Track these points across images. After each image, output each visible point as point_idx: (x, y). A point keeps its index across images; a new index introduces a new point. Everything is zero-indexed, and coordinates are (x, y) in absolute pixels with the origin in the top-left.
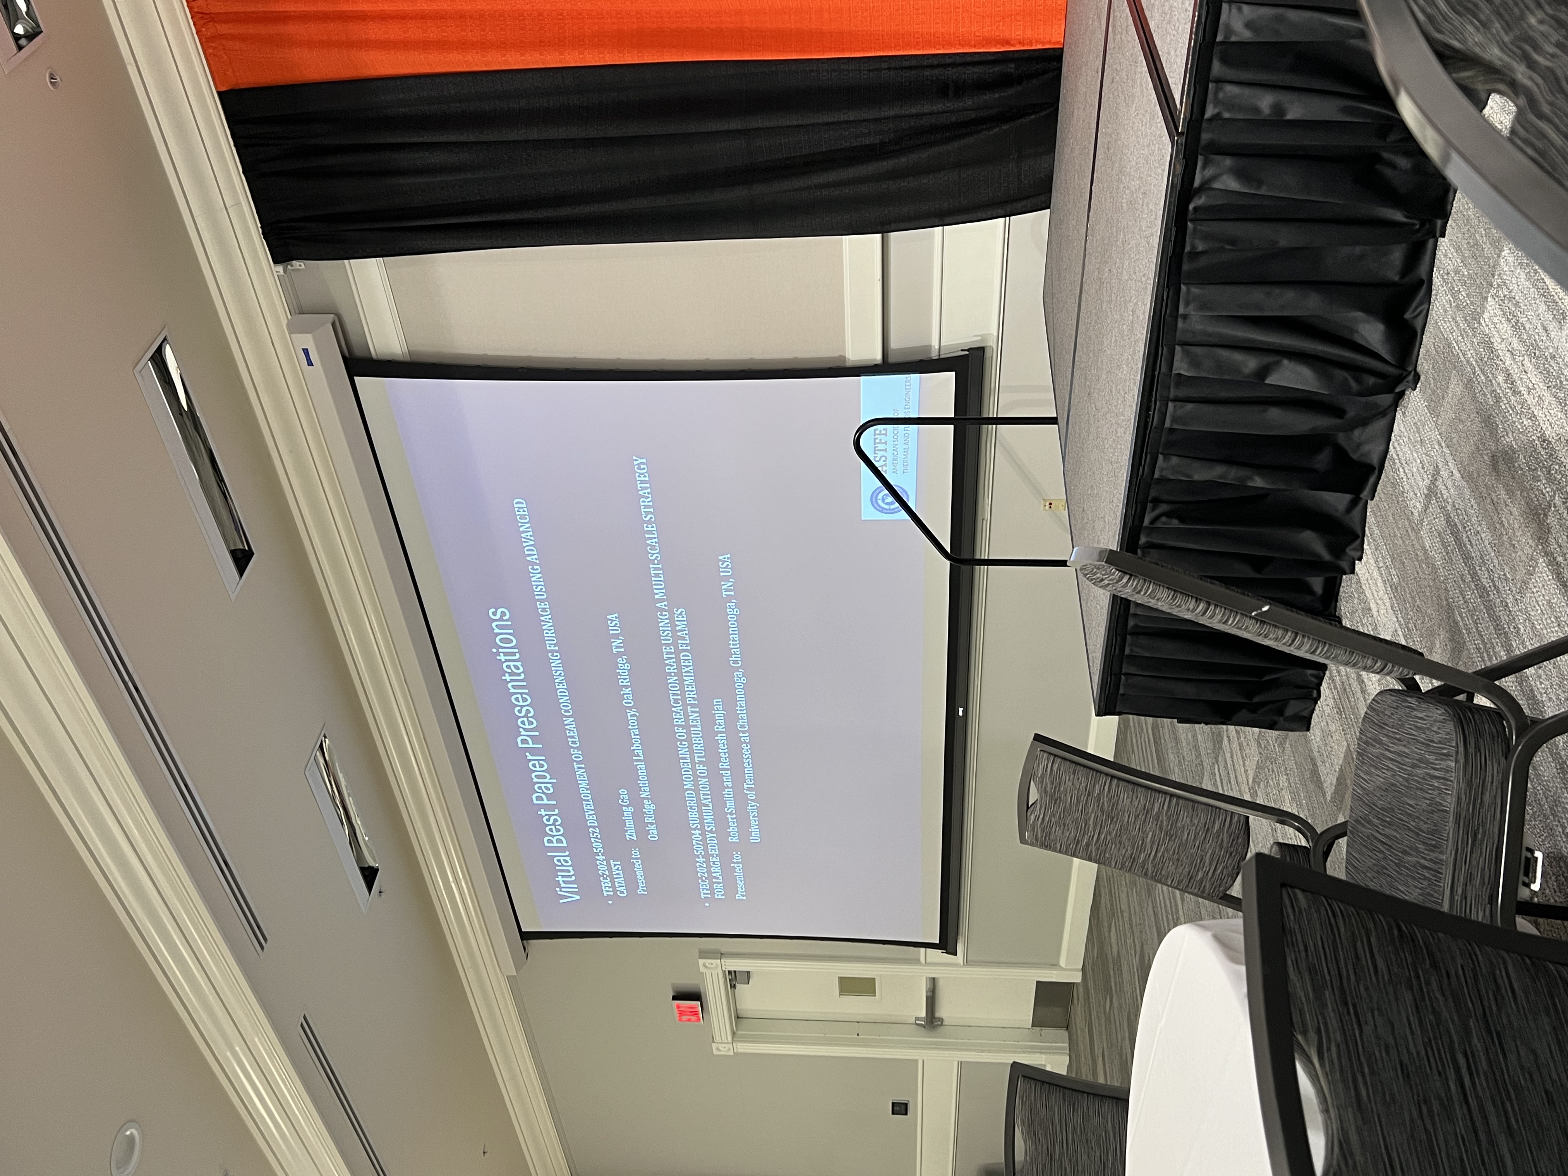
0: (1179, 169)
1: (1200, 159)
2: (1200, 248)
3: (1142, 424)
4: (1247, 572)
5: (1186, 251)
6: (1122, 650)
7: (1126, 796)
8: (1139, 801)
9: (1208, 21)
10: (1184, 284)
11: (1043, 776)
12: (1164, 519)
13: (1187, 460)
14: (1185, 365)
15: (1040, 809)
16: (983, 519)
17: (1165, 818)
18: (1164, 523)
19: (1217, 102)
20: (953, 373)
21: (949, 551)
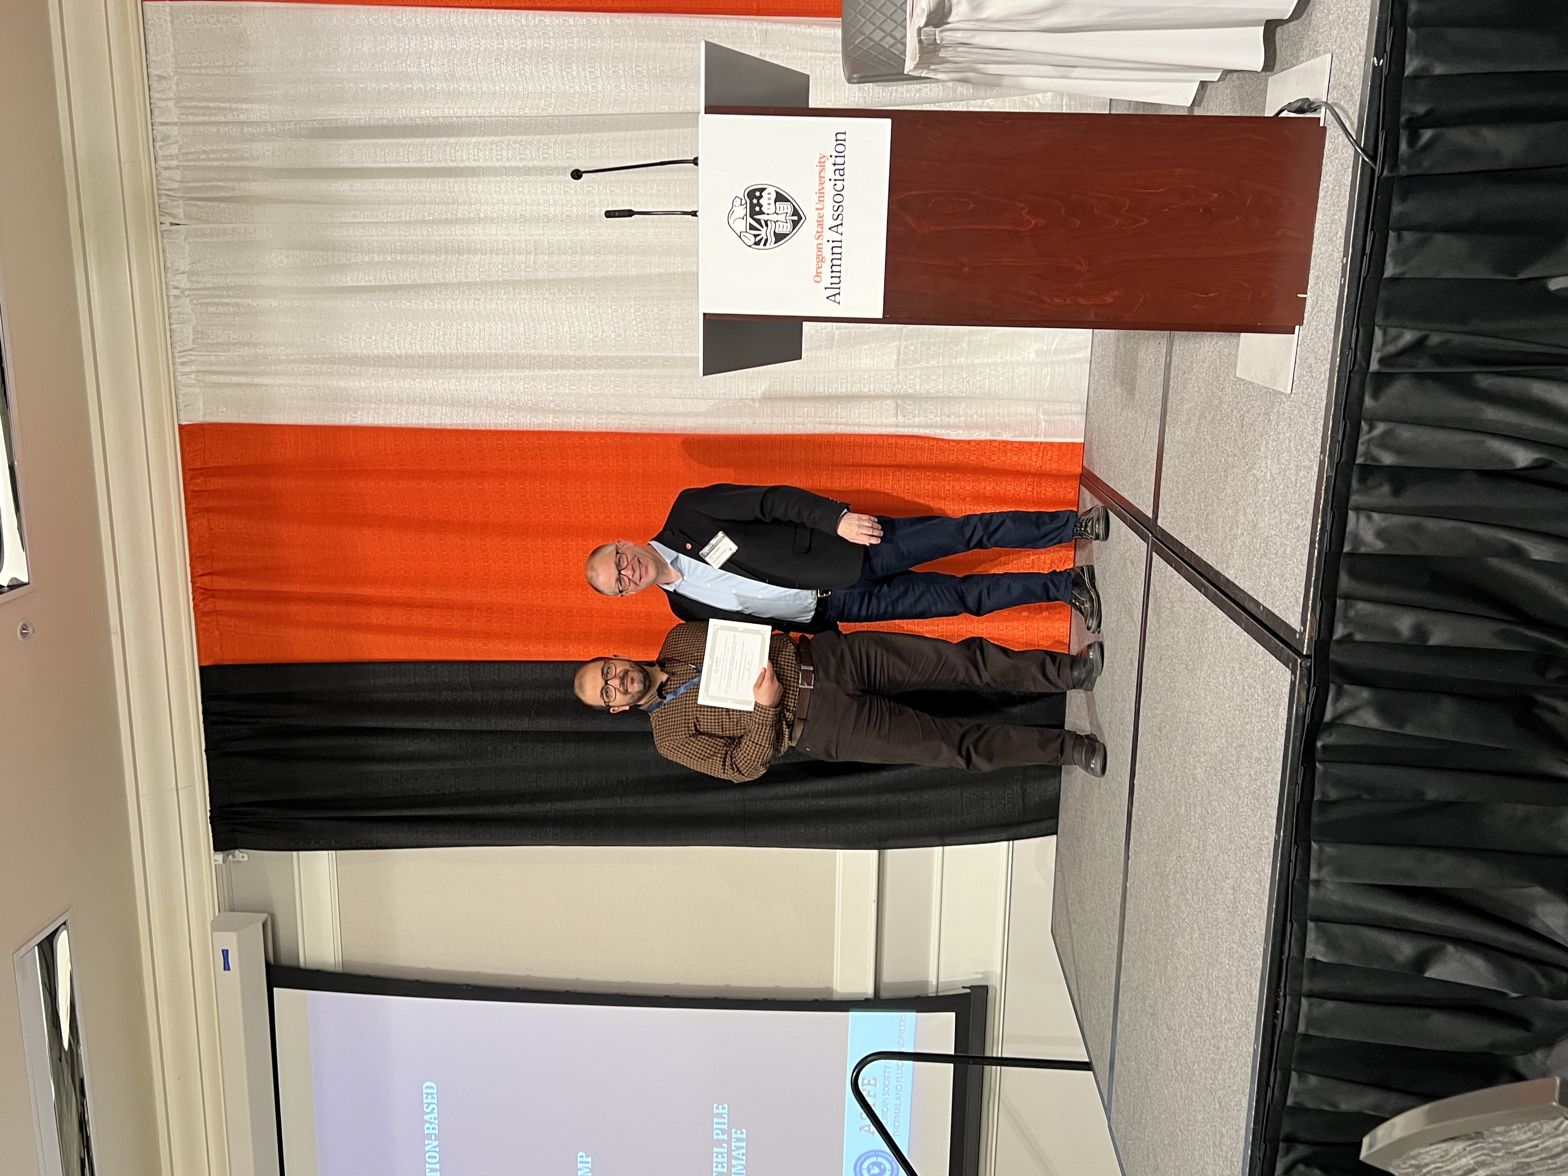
1: (1333, 687)
2: (1333, 794)
3: (1270, 1029)
5: (1315, 799)
9: (1334, 527)
10: (1315, 841)
12: (1301, 1167)
13: (1330, 1081)
14: (1320, 948)
19: (1347, 621)
20: (953, 1015)
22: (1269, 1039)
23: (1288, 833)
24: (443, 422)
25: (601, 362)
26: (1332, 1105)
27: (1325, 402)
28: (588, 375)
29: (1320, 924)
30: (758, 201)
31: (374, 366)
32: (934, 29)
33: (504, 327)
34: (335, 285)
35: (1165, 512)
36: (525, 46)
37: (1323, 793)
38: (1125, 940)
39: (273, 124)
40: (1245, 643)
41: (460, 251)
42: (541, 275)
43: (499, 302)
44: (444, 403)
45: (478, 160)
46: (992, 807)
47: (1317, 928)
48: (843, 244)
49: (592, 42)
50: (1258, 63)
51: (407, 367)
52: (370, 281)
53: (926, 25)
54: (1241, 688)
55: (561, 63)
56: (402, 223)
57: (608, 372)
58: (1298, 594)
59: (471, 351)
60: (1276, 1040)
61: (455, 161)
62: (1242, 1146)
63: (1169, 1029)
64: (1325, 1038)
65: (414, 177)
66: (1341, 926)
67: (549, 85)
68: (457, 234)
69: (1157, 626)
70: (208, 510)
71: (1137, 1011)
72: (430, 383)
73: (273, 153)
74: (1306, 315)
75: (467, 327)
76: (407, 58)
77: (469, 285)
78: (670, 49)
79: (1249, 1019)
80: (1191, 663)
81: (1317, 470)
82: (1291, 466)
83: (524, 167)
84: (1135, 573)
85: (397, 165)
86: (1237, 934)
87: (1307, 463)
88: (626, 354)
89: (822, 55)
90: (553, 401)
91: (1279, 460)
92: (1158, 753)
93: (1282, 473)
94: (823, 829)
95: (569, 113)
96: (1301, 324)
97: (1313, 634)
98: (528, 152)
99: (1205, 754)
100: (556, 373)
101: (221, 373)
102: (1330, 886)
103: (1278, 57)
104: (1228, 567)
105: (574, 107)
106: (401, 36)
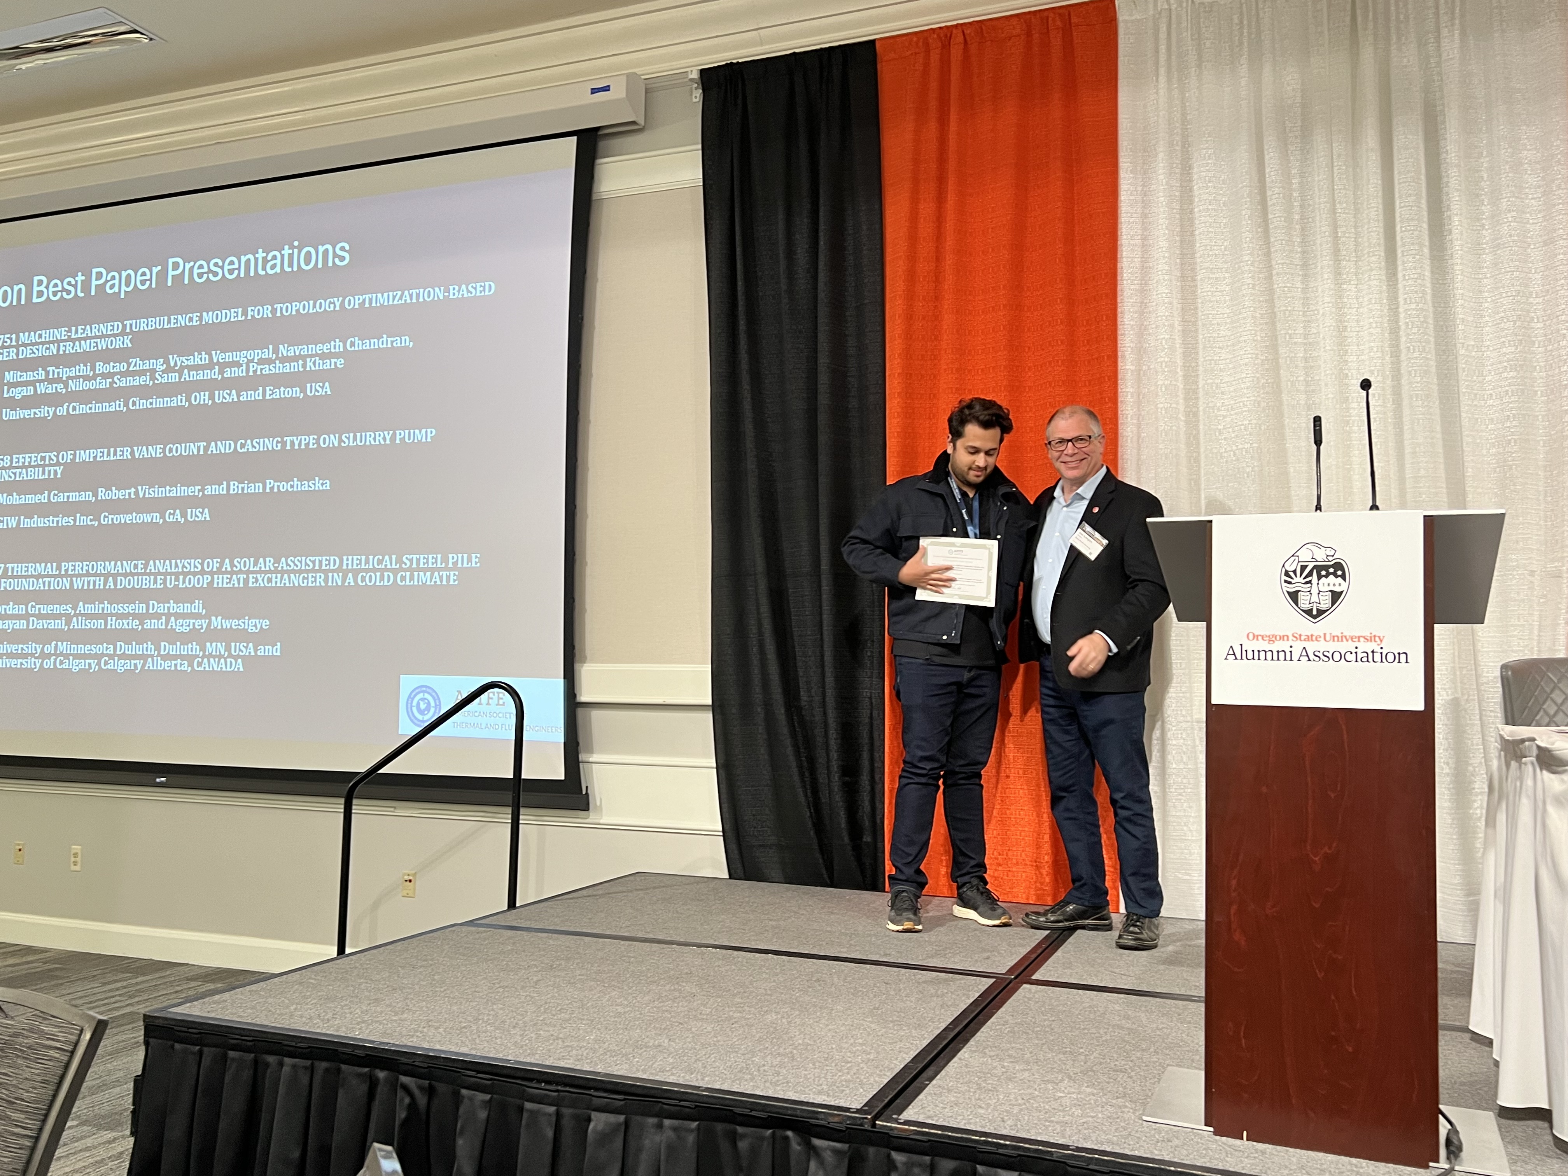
1: (844, 1147)
2: (743, 1145)
3: (528, 1075)
5: (738, 1127)
6: (234, 1048)
9: (1002, 1157)
10: (699, 1125)
12: (407, 1100)
13: (482, 1130)
14: (600, 1126)
18: (402, 1100)
19: (909, 1165)
20: (563, 777)
22: (519, 1074)
23: (705, 1100)
24: (1125, 259)
25: (1192, 416)
26: (462, 1133)
27: (1129, 1153)
28: (1177, 404)
29: (623, 1127)
30: (1331, 573)
31: (1181, 186)
32: (1535, 754)
33: (1226, 315)
34: (1265, 141)
35: (1036, 992)
36: (1536, 320)
37: (743, 1136)
38: (622, 942)
39: (1439, 64)
40: (893, 1066)
41: (1305, 266)
42: (1282, 350)
43: (1252, 309)
44: (1145, 260)
45: (1404, 279)
46: (754, 815)
47: (619, 1125)
48: (1288, 662)
49: (1542, 392)
50: (1508, 1099)
51: (1181, 219)
52: (1270, 176)
53: (1539, 747)
54: (850, 1059)
55: (1517, 360)
56: (1334, 205)
57: (1182, 423)
58: (936, 1118)
59: (1199, 283)
60: (518, 1081)
61: (1403, 256)
62: (426, 1045)
63: (536, 983)
64: (520, 1128)
65: (1385, 214)
66: (621, 1147)
67: (1491, 349)
68: (1323, 263)
69: (921, 981)
70: (1029, 34)
71: (557, 952)
72: (1164, 244)
73: (1406, 67)
74: (1224, 1138)
75: (1225, 278)
76: (1517, 197)
77: (1270, 277)
78: (1537, 475)
79: (537, 1056)
80: (879, 1012)
81: (1060, 1142)
82: (1067, 1118)
83: (1399, 328)
84: (976, 961)
85: (1397, 195)
86: (617, 1048)
87: (1068, 1132)
88: (1202, 441)
89: (1536, 638)
90: (1149, 369)
91: (1075, 1105)
92: (797, 978)
93: (1061, 1108)
94: (730, 652)
95: (1461, 371)
96: (1216, 1133)
97: (896, 1132)
98: (1415, 330)
99: (789, 1023)
100: (1178, 370)
101: (1169, 34)
102: (657, 1138)
103: (1516, 1123)
104: (971, 1051)
105: (1467, 376)
106: (1542, 190)
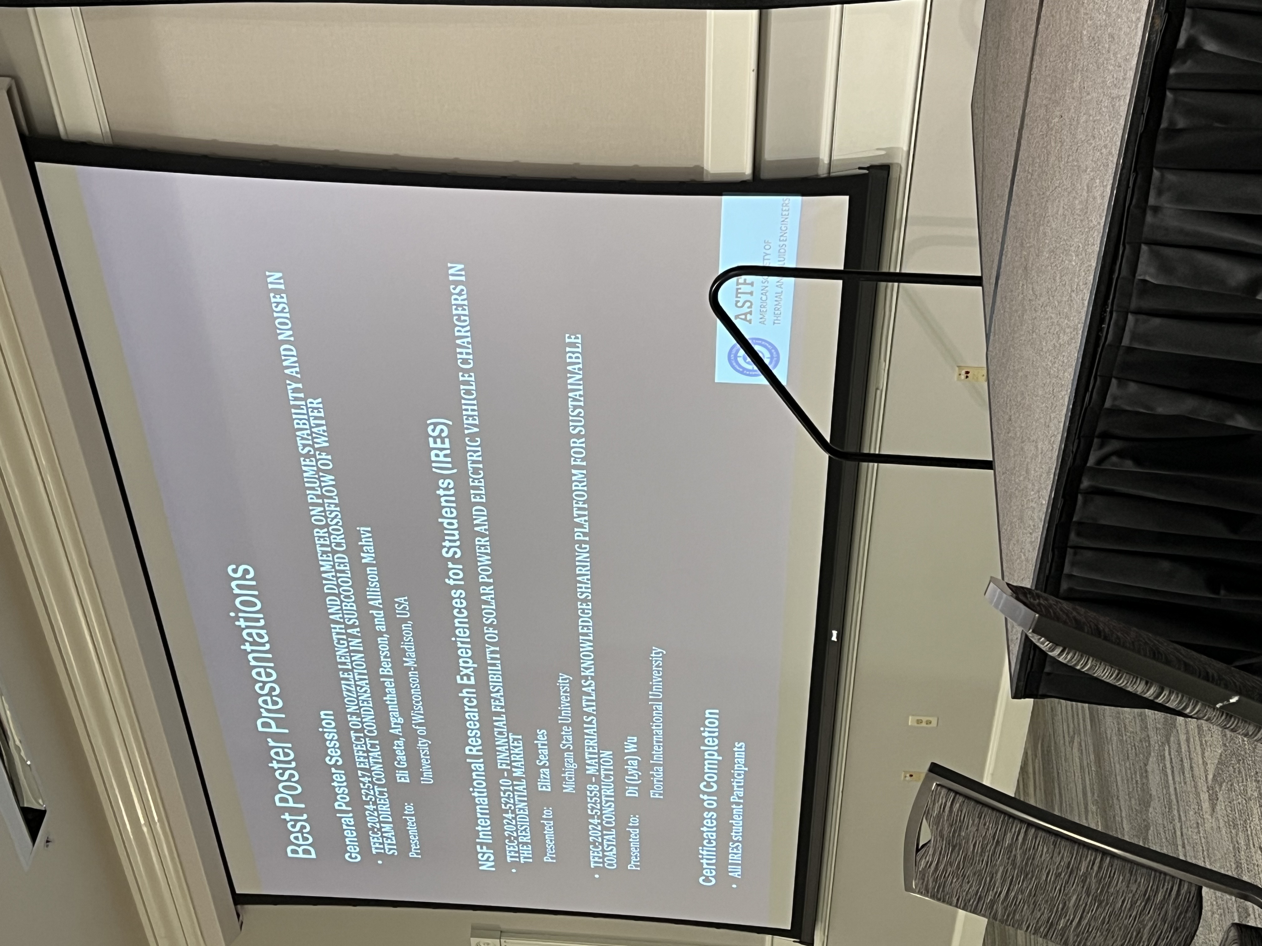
0: (1159, 24)
1: (1188, 14)
2: (1181, 123)
3: (1092, 341)
4: (1219, 530)
5: (1162, 127)
7: (1045, 850)
8: (1062, 858)
10: (1157, 168)
11: (939, 816)
12: (1114, 459)
13: (1149, 388)
14: (1152, 270)
15: (934, 855)
16: (877, 389)
17: (1094, 881)
18: (1114, 465)
20: (847, 198)
21: (828, 440)
23: (1127, 159)
26: (1149, 408)
29: (1154, 247)
37: (1172, 122)
38: (1018, 171)
47: (1151, 251)
60: (1099, 350)
63: (1033, 292)
66: (1176, 250)
